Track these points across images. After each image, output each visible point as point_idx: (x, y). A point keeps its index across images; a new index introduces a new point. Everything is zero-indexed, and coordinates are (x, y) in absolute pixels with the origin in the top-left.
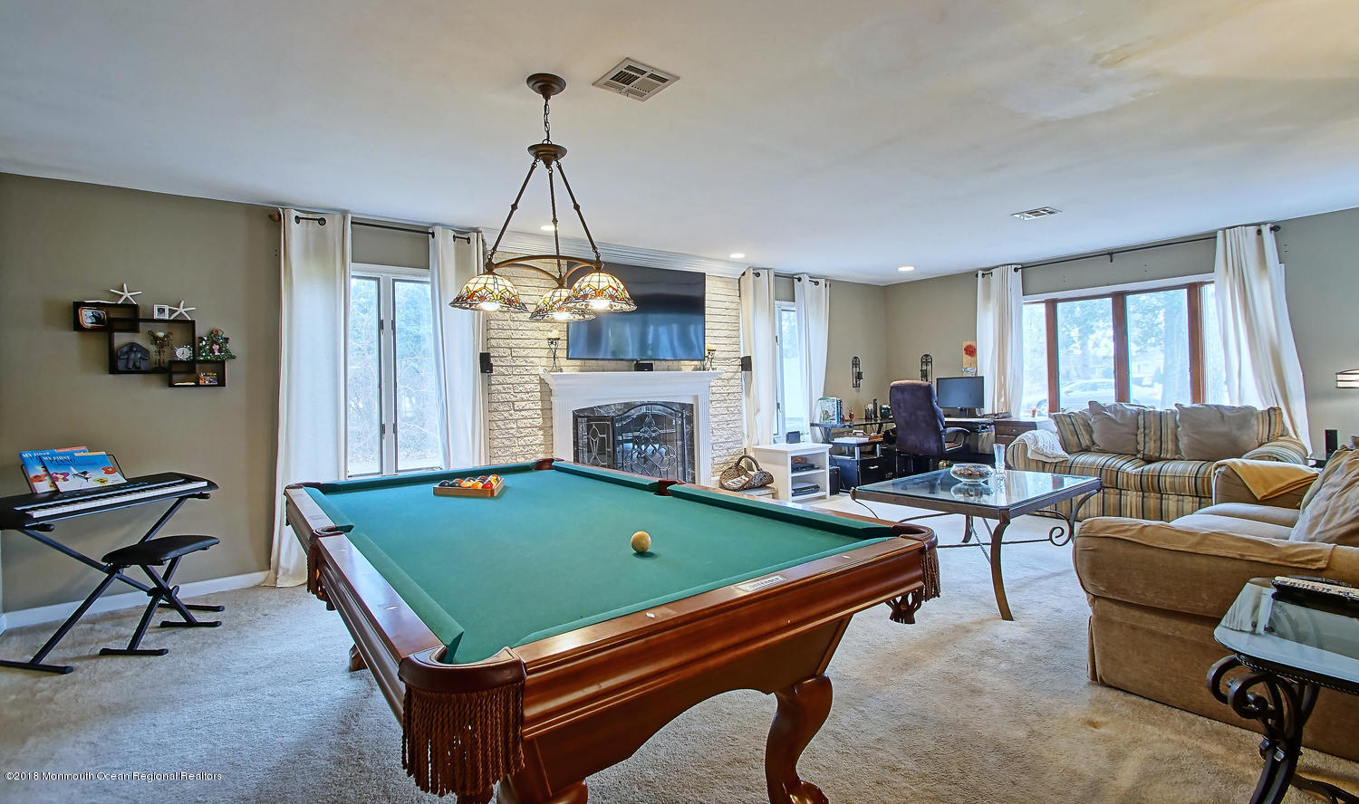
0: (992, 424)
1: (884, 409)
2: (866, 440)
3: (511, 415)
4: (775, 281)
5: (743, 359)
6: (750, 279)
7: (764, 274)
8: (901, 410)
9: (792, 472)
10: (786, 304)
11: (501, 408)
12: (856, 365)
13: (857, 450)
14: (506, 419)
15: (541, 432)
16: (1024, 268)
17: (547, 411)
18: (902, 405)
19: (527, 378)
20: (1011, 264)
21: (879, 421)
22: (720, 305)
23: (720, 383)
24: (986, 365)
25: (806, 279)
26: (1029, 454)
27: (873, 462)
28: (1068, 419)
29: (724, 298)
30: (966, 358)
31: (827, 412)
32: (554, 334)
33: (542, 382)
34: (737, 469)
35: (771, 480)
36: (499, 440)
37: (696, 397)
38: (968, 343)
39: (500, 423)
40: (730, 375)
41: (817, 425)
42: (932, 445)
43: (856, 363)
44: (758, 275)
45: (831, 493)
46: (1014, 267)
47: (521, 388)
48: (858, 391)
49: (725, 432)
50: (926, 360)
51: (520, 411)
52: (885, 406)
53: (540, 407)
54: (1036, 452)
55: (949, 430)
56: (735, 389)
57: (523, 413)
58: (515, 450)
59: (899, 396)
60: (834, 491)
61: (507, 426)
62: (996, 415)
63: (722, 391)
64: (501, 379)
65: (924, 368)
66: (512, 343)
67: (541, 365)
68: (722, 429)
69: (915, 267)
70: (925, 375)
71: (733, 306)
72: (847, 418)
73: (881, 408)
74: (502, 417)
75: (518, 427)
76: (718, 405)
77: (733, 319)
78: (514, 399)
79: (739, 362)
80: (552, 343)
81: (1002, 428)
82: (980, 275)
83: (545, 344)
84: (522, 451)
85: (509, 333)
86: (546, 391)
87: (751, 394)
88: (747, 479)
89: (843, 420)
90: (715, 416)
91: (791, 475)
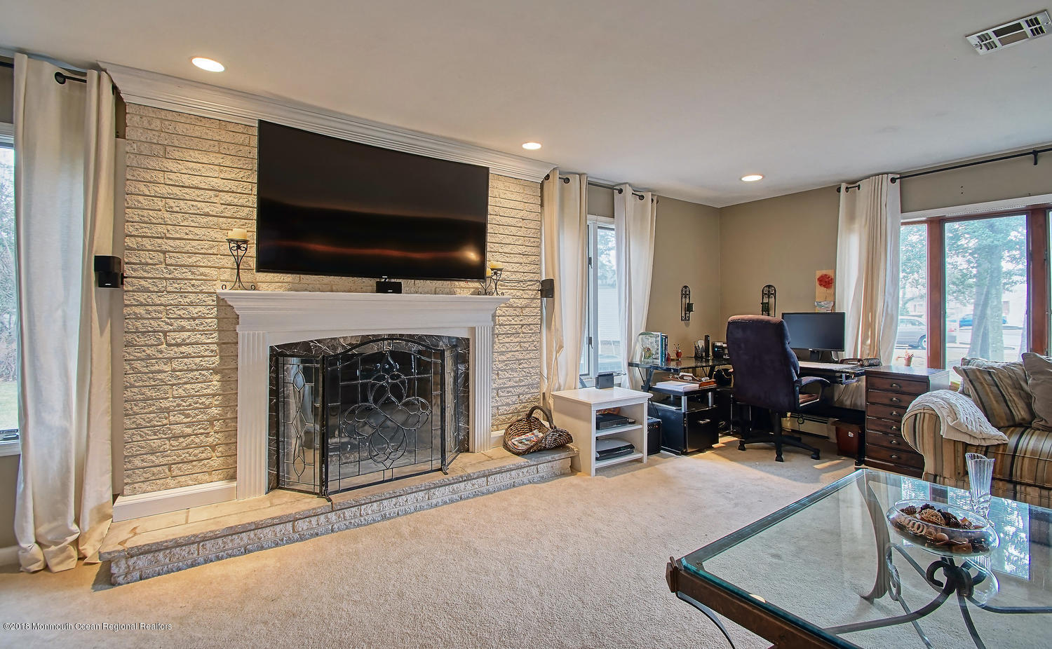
0: (862, 374)
1: (718, 347)
2: (695, 386)
3: (161, 352)
4: (589, 191)
5: (543, 283)
6: (554, 186)
7: (575, 181)
8: (741, 352)
9: (598, 428)
10: (602, 220)
11: (142, 340)
12: (686, 295)
13: (684, 399)
14: (149, 357)
15: (218, 377)
16: (903, 178)
17: (228, 346)
18: (743, 345)
19: (192, 297)
20: (887, 173)
21: (711, 364)
22: (513, 213)
23: (511, 311)
24: (848, 298)
25: (628, 191)
26: (944, 432)
27: (703, 415)
28: (987, 377)
29: (521, 206)
30: (820, 290)
31: (649, 349)
32: (236, 233)
33: (221, 303)
34: (530, 422)
35: (570, 439)
36: (136, 390)
37: (473, 330)
38: (824, 272)
39: (137, 364)
40: (524, 302)
41: (637, 365)
42: (783, 399)
43: (685, 293)
44: (567, 181)
45: (650, 452)
46: (891, 176)
47: (181, 313)
48: (687, 325)
49: (515, 375)
50: (769, 291)
51: (178, 345)
52: (719, 344)
53: (215, 340)
54: (955, 429)
55: (806, 380)
56: (530, 320)
57: (183, 349)
58: (165, 404)
59: (739, 334)
60: (653, 450)
61: (153, 369)
62: (859, 360)
63: (513, 322)
64: (142, 297)
65: (766, 300)
66: (167, 245)
67: (221, 280)
68: (512, 370)
69: (763, 177)
70: (766, 309)
71: (532, 216)
72: (673, 356)
73: (714, 346)
74: (142, 355)
75: (174, 370)
76: (507, 340)
77: (531, 233)
78: (166, 328)
79: (538, 286)
80: (239, 247)
81: (877, 381)
82: (843, 189)
83: (225, 248)
84: (179, 405)
85: (161, 229)
86: (227, 317)
87: (553, 327)
88: (541, 435)
89: (668, 360)
90: (502, 353)
91: (595, 434)
